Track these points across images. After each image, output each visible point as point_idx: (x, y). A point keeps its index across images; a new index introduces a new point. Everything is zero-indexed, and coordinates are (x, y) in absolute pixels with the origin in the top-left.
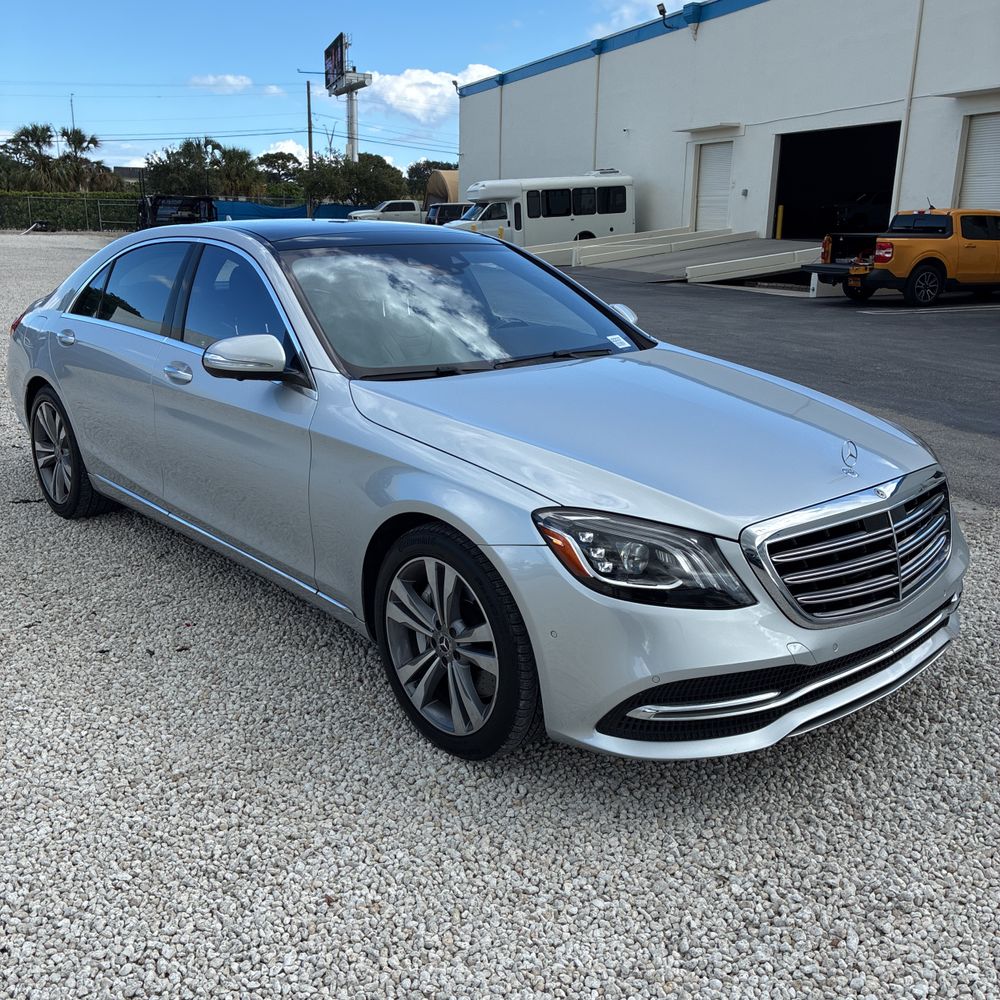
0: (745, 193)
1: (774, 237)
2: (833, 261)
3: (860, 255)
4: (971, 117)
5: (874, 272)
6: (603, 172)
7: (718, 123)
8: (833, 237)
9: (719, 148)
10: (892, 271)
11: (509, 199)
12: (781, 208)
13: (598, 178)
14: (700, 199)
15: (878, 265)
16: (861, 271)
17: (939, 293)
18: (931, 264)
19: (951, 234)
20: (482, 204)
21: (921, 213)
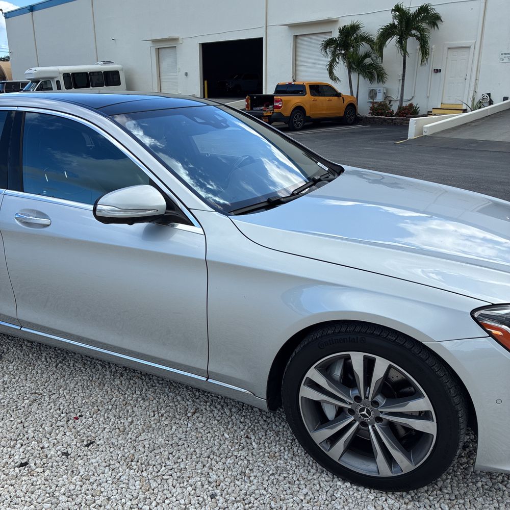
0: (186, 74)
1: (204, 97)
2: (252, 109)
3: (265, 105)
4: (296, 36)
5: (274, 114)
6: (105, 63)
7: (168, 37)
8: (250, 96)
9: (168, 50)
10: (282, 113)
11: (53, 78)
12: (206, 82)
13: (102, 66)
14: (161, 78)
15: (276, 110)
16: (269, 114)
17: (304, 123)
18: (299, 109)
19: (306, 94)
20: (36, 81)
21: (290, 84)
